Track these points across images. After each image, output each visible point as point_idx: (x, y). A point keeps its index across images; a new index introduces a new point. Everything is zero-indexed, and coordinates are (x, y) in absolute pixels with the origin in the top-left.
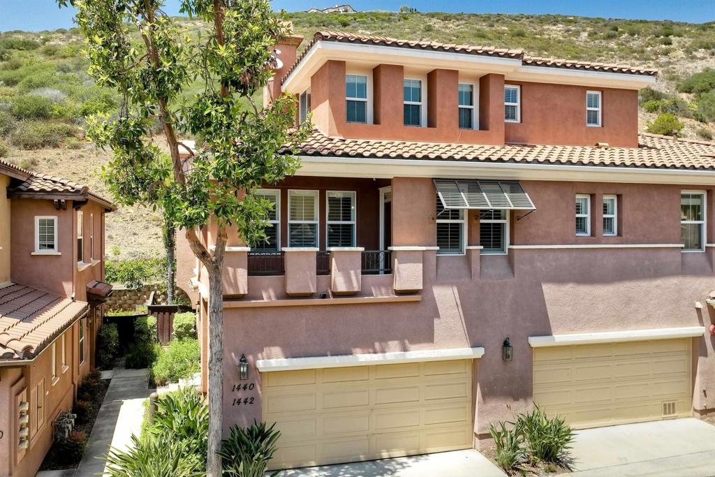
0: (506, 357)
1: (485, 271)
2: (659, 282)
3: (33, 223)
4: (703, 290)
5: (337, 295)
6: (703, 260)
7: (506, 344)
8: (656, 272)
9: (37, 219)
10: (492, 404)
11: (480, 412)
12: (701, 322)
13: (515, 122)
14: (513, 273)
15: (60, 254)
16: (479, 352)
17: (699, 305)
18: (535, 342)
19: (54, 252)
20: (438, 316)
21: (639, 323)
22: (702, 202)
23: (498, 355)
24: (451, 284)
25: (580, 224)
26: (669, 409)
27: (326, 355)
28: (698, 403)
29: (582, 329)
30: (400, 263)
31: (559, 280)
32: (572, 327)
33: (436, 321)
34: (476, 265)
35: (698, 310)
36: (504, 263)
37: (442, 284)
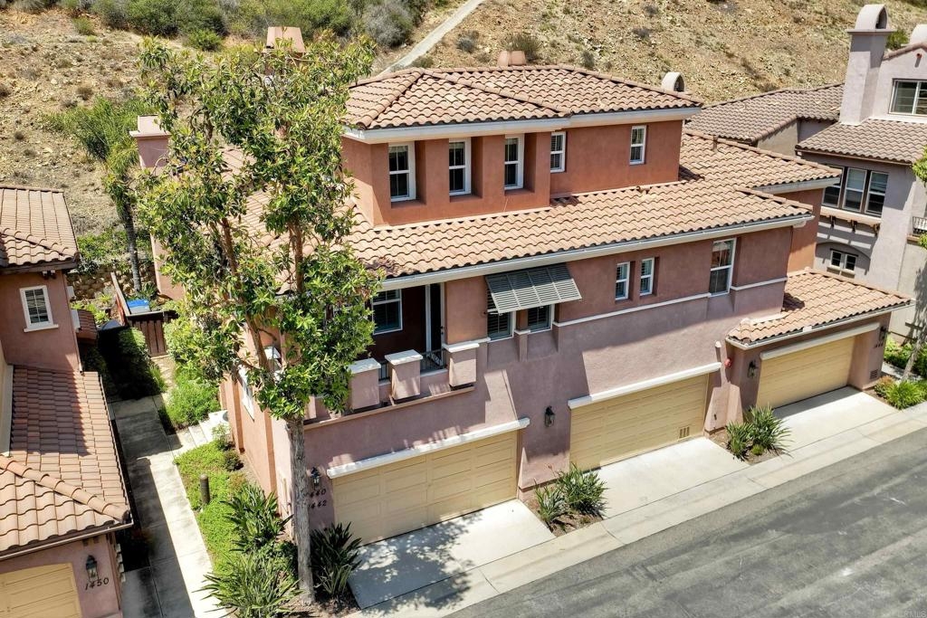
0: (548, 422)
1: (532, 350)
2: (685, 331)
3: (19, 297)
4: (724, 331)
5: (398, 401)
6: (727, 301)
7: (549, 412)
8: (685, 322)
9: (23, 291)
10: (535, 462)
11: (524, 470)
12: (719, 360)
13: (559, 171)
14: (557, 347)
15: (57, 326)
16: (526, 422)
17: (719, 345)
18: (573, 404)
19: (49, 325)
20: (489, 399)
21: (665, 370)
22: (731, 247)
23: (541, 420)
24: (501, 369)
25: (620, 288)
26: (684, 433)
27: (389, 452)
28: (709, 425)
29: (615, 385)
30: (455, 362)
31: (597, 346)
32: (607, 385)
33: (487, 404)
34: (523, 348)
35: (718, 349)
36: (549, 338)
37: (493, 370)
